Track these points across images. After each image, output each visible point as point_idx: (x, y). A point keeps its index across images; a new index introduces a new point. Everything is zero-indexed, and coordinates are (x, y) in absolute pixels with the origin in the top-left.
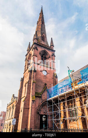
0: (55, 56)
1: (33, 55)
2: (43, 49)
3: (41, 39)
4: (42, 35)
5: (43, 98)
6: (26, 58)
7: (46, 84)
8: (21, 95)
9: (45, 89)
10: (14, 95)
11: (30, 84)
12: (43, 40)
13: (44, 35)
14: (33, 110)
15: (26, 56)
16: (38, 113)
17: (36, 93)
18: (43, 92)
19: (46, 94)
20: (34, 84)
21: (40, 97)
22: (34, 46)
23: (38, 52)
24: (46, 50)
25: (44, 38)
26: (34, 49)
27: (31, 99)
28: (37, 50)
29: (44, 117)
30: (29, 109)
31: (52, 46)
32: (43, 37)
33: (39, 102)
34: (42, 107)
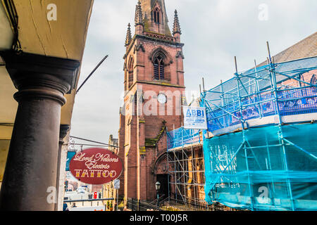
0: (183, 58)
1: (137, 66)
2: (157, 46)
3: (152, 19)
4: (152, 7)
5: (159, 149)
6: (125, 64)
7: (164, 123)
8: (124, 140)
9: (163, 132)
10: (111, 136)
11: (134, 126)
12: (155, 21)
13: (157, 6)
14: (144, 170)
15: (124, 58)
16: (153, 173)
17: (147, 140)
18: (160, 137)
19: (164, 140)
20: (142, 126)
21: (155, 147)
22: (136, 43)
23: (146, 55)
24: (162, 46)
25: (157, 15)
26: (137, 51)
27: (138, 154)
28: (144, 51)
29: (158, 185)
30: (136, 167)
31: (177, 32)
32: (155, 13)
33: (153, 154)
34: (159, 163)
